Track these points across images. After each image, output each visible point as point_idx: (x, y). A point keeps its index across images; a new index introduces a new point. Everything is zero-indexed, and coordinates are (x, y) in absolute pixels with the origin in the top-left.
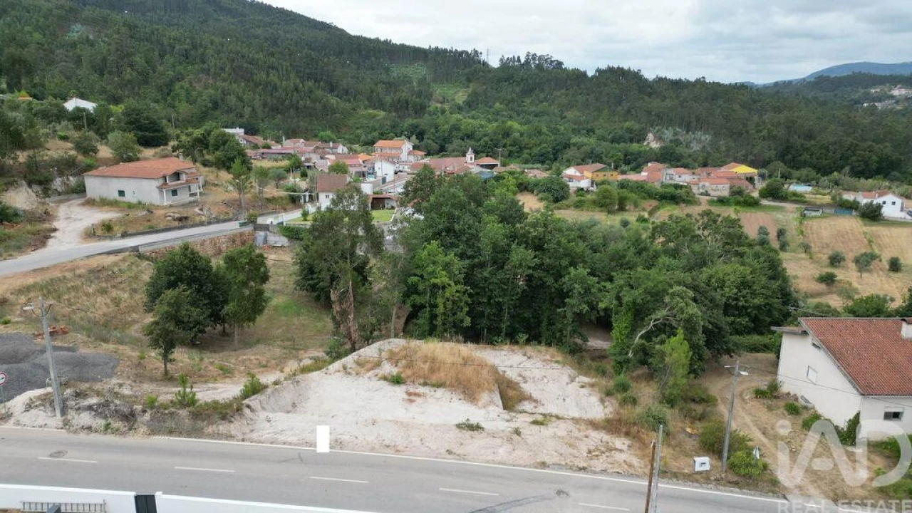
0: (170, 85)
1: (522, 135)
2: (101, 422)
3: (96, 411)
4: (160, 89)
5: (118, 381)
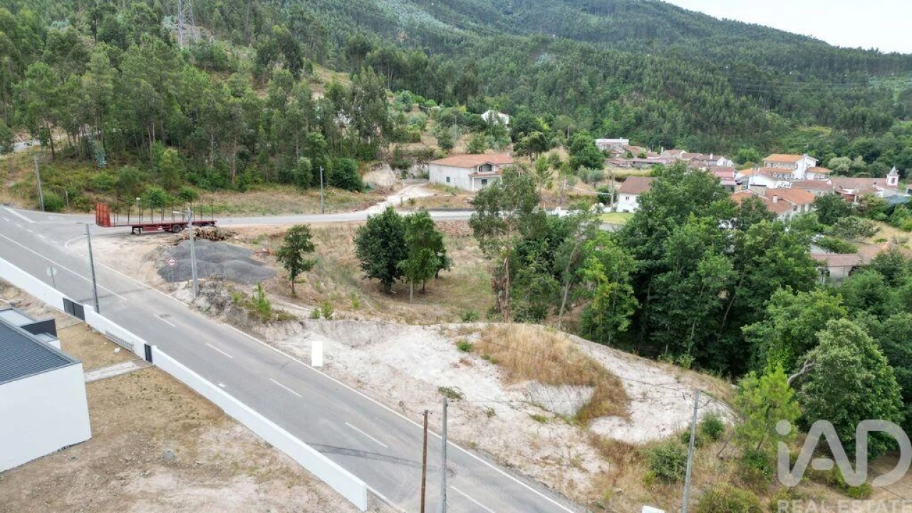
2: (207, 306)
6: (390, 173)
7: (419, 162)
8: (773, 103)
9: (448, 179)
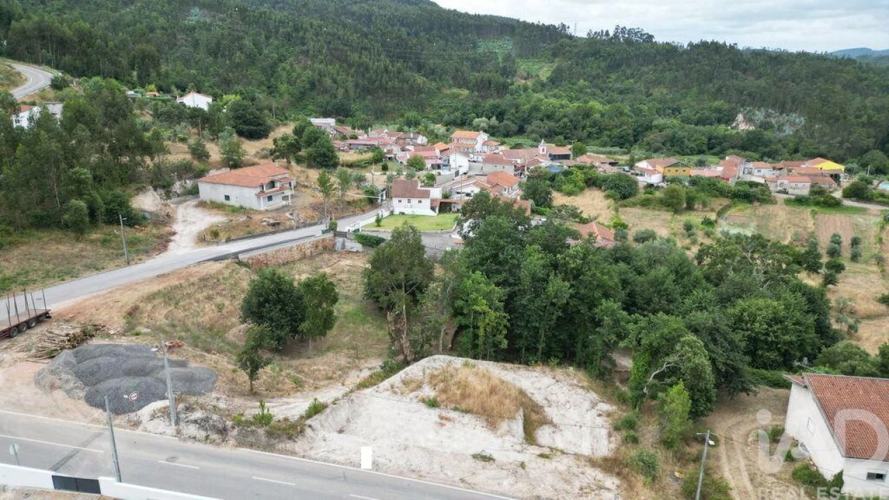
0: (274, 66)
1: (603, 115)
2: (202, 434)
3: (200, 424)
4: (264, 70)
5: (217, 395)
6: (154, 195)
7: (180, 178)
8: (420, 68)
9: (227, 198)
